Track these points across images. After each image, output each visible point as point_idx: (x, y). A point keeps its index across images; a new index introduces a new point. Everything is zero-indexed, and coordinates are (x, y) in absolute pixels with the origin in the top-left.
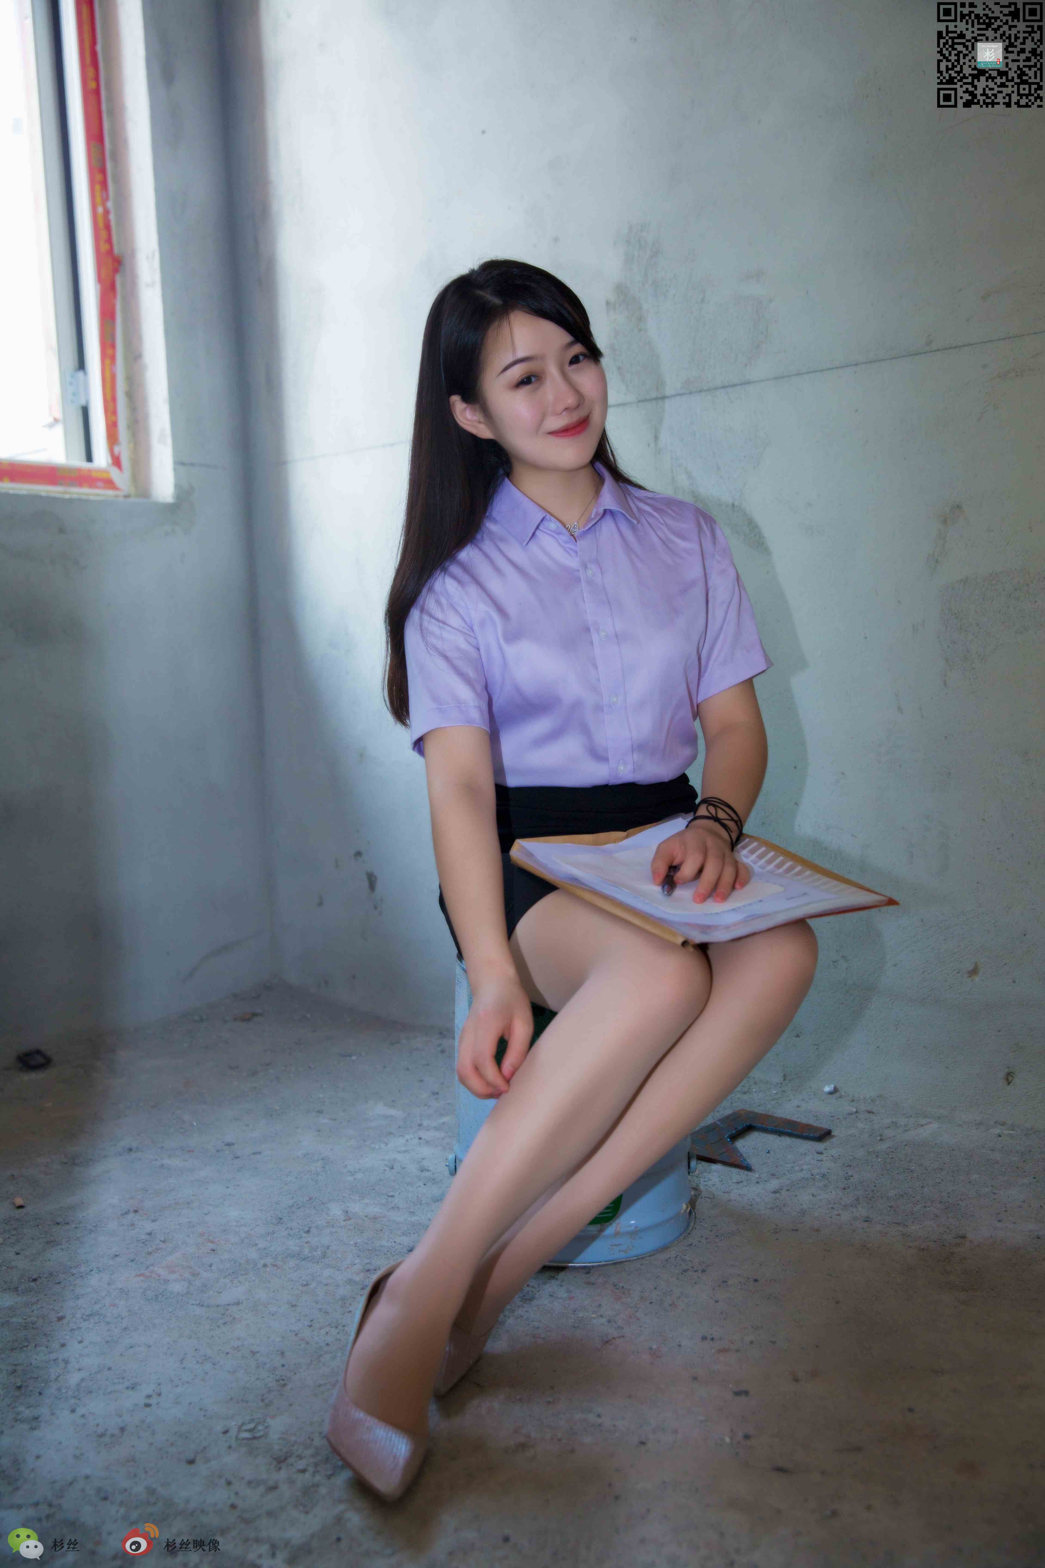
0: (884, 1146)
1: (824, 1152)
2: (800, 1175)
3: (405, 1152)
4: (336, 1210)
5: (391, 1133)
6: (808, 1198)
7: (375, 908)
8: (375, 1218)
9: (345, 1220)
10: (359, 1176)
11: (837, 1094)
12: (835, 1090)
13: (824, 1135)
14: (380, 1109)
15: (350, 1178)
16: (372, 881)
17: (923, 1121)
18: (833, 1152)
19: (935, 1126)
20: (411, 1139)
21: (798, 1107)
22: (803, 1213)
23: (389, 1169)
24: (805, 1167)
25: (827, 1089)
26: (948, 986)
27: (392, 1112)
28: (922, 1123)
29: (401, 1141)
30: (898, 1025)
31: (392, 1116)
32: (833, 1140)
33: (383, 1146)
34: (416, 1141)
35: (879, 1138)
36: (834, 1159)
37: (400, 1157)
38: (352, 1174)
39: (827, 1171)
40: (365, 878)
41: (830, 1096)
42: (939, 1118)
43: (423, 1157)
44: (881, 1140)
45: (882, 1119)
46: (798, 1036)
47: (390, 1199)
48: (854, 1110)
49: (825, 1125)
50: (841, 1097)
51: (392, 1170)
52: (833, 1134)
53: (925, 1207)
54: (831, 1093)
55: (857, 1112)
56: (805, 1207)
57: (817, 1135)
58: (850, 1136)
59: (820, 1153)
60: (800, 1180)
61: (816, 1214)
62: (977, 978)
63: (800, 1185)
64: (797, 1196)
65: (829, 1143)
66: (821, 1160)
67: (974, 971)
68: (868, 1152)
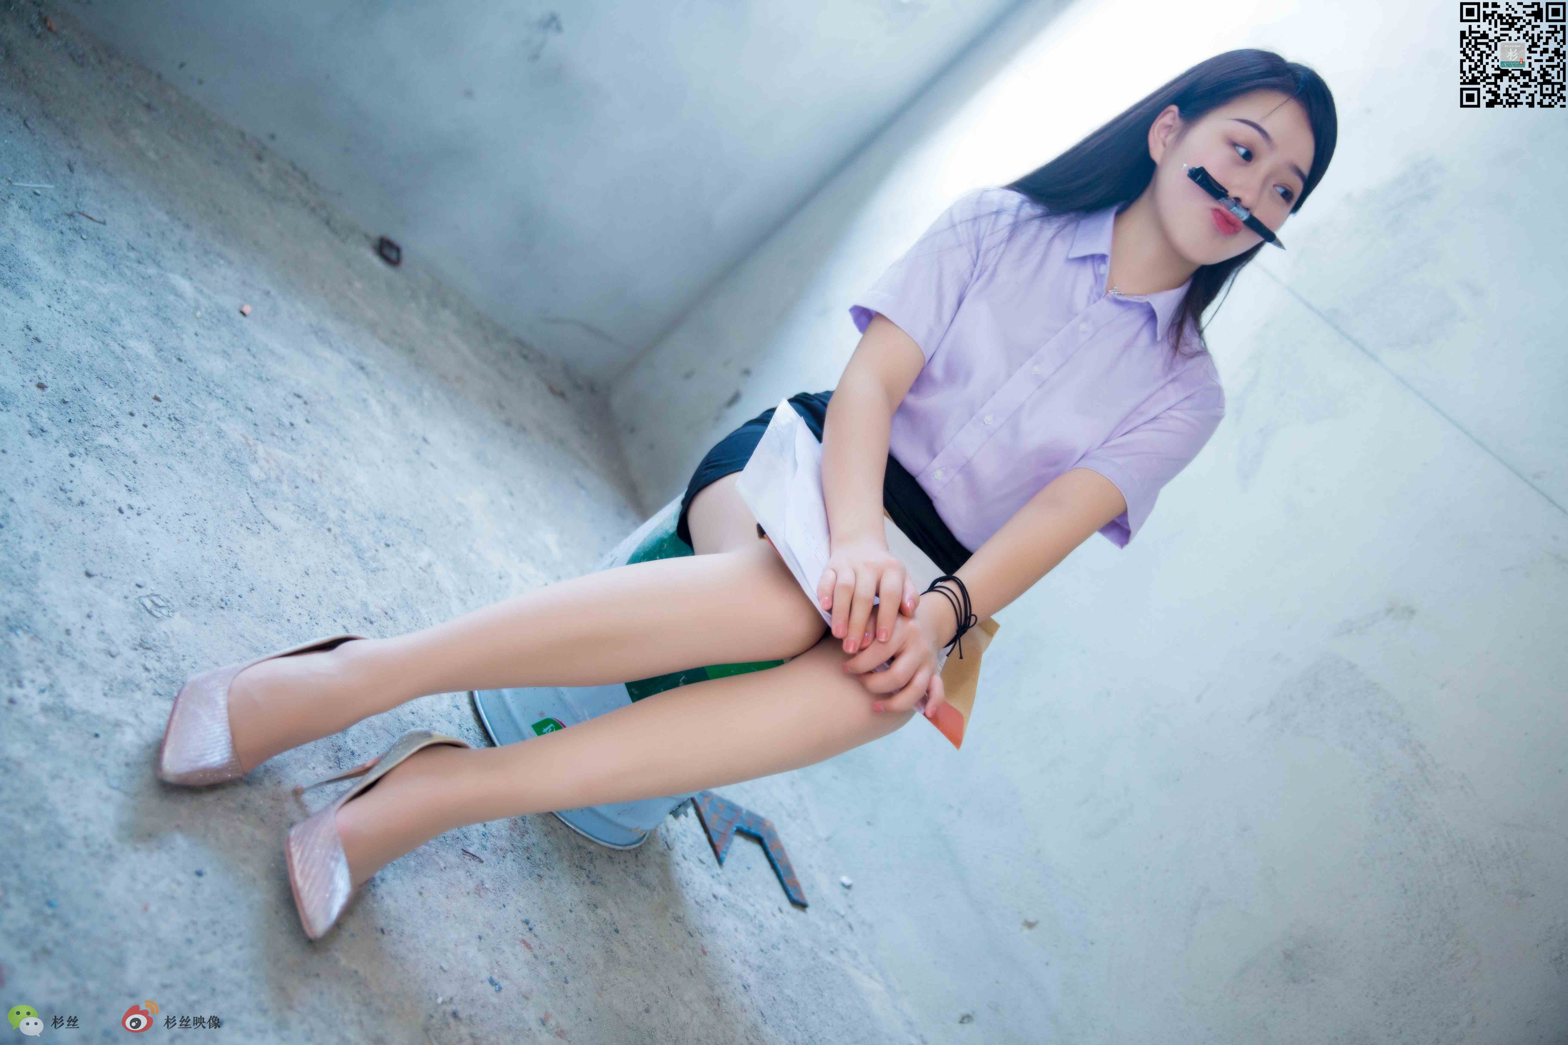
0: (827, 958)
1: (784, 913)
2: (747, 907)
4: (425, 556)
5: (533, 559)
6: (729, 926)
7: (716, 418)
8: (440, 591)
9: (421, 568)
10: (473, 556)
11: (846, 891)
12: (849, 887)
13: (801, 905)
14: (551, 539)
15: (465, 551)
16: (734, 400)
17: (876, 976)
18: (790, 922)
19: (879, 988)
21: (810, 867)
22: (712, 931)
23: (498, 576)
24: (758, 906)
25: (845, 880)
26: (1001, 913)
27: (555, 549)
28: (873, 976)
29: (532, 571)
31: (550, 551)
32: (800, 914)
33: (517, 559)
35: (832, 949)
36: (784, 926)
37: (516, 578)
38: (471, 549)
39: (768, 927)
41: (841, 887)
42: (889, 987)
44: (832, 952)
45: (851, 941)
48: (843, 914)
49: (809, 898)
50: (846, 895)
51: (498, 579)
52: (806, 911)
53: (796, 1027)
54: (843, 885)
55: (842, 917)
56: (720, 929)
57: (795, 898)
58: (816, 925)
59: (781, 910)
60: (742, 910)
61: (719, 943)
62: (1026, 931)
63: (738, 913)
64: (725, 915)
65: (794, 911)
66: (774, 915)
67: (1030, 925)
68: (812, 949)
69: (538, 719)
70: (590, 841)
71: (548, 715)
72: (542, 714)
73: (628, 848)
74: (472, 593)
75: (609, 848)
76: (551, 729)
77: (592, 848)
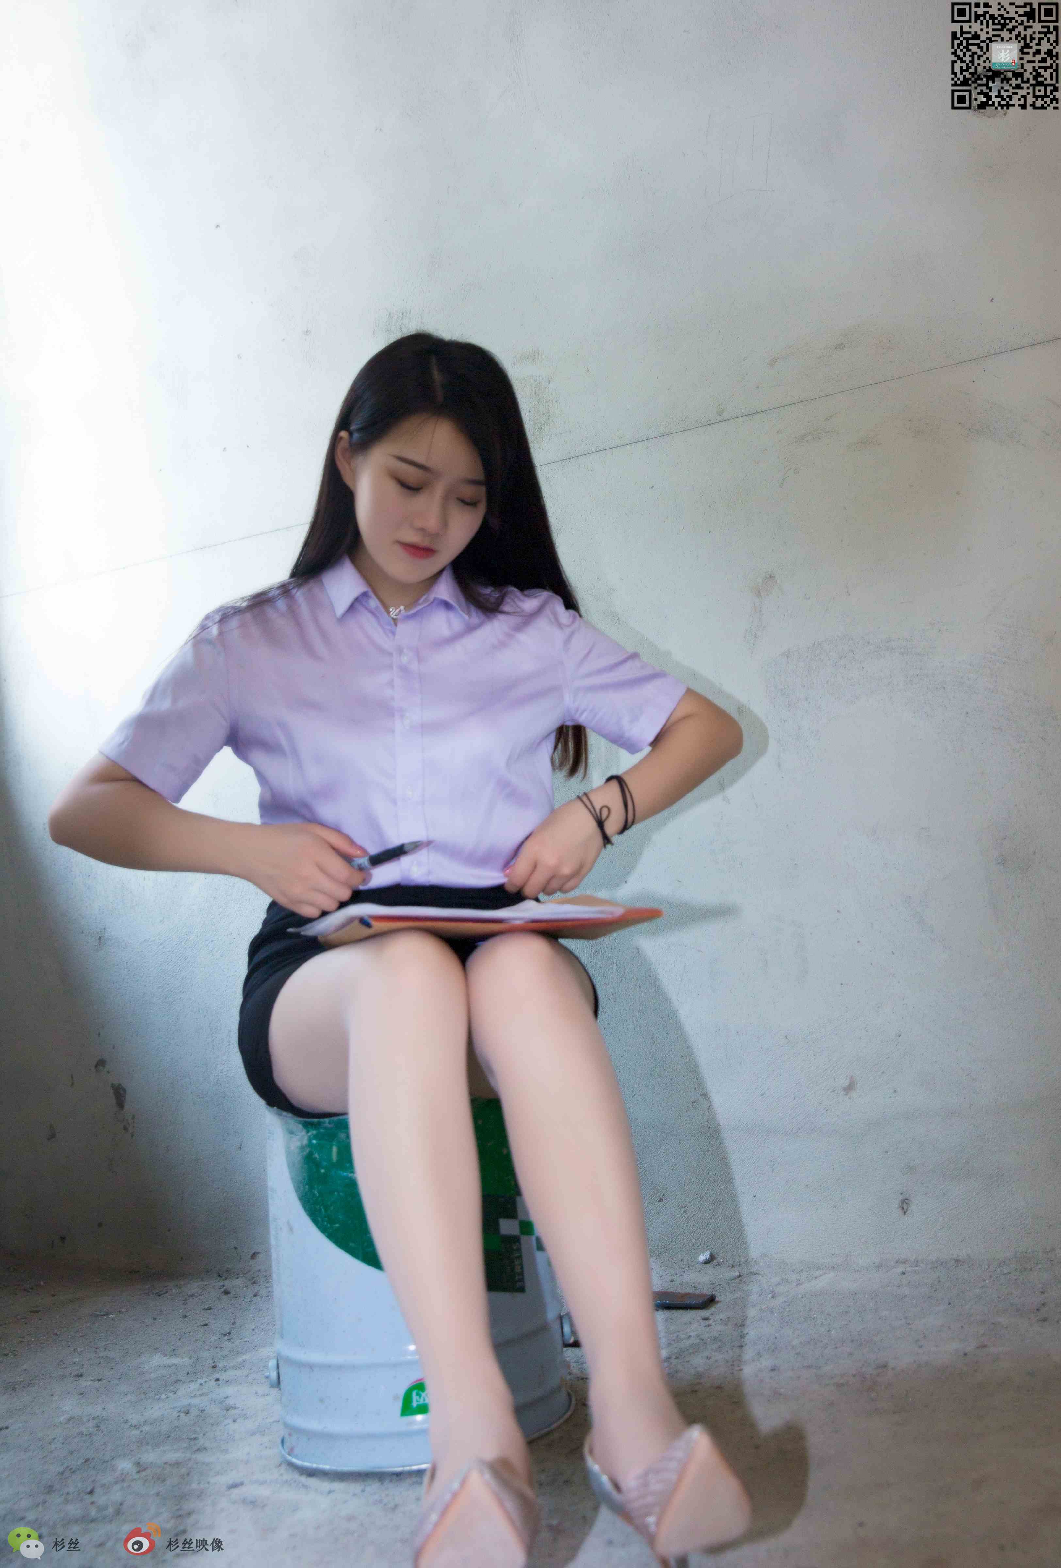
0: (779, 1301)
1: (710, 1318)
2: (688, 1342)
3: (200, 1395)
4: (125, 1465)
5: (178, 1381)
6: (702, 1361)
7: (126, 1129)
8: (177, 1464)
9: (138, 1472)
10: (146, 1428)
11: (715, 1262)
12: (712, 1257)
13: (710, 1301)
14: (158, 1360)
15: (136, 1432)
16: (119, 1094)
17: (817, 1273)
18: (722, 1316)
19: (832, 1275)
20: (206, 1382)
21: (672, 1281)
22: (699, 1376)
23: (184, 1414)
24: (693, 1334)
25: (702, 1258)
26: (825, 1109)
27: (175, 1361)
28: (816, 1275)
29: (193, 1386)
30: (774, 1165)
31: (176, 1365)
32: (718, 1306)
33: (171, 1395)
34: (213, 1383)
35: (770, 1296)
36: (725, 1322)
37: (195, 1401)
38: (135, 1427)
39: (719, 1333)
40: (111, 1092)
41: (708, 1265)
42: (833, 1268)
43: (225, 1396)
44: (773, 1297)
45: (770, 1278)
46: (661, 1200)
47: (193, 1443)
48: (737, 1274)
49: (707, 1291)
50: (719, 1265)
51: (188, 1415)
52: (717, 1300)
53: (836, 1348)
54: (707, 1262)
55: (740, 1276)
56: (701, 1369)
57: (700, 1300)
58: (737, 1298)
59: (706, 1319)
60: (690, 1346)
61: (715, 1374)
62: (854, 1094)
63: (690, 1351)
64: (688, 1361)
65: (713, 1309)
66: (709, 1326)
67: (849, 1088)
68: (761, 1310)
69: (399, 1404)
70: (548, 1434)
71: (402, 1392)
72: (396, 1398)
73: (572, 1407)
74: (195, 1439)
75: (564, 1422)
76: (418, 1397)
77: (556, 1435)
